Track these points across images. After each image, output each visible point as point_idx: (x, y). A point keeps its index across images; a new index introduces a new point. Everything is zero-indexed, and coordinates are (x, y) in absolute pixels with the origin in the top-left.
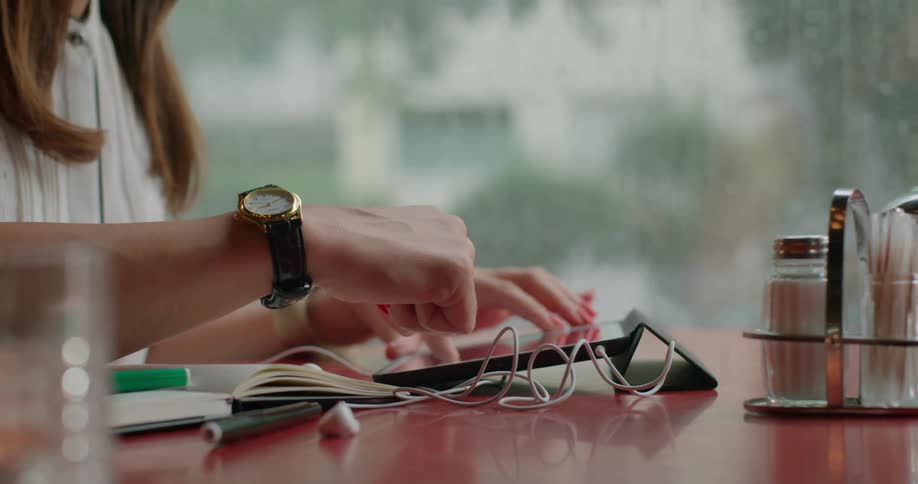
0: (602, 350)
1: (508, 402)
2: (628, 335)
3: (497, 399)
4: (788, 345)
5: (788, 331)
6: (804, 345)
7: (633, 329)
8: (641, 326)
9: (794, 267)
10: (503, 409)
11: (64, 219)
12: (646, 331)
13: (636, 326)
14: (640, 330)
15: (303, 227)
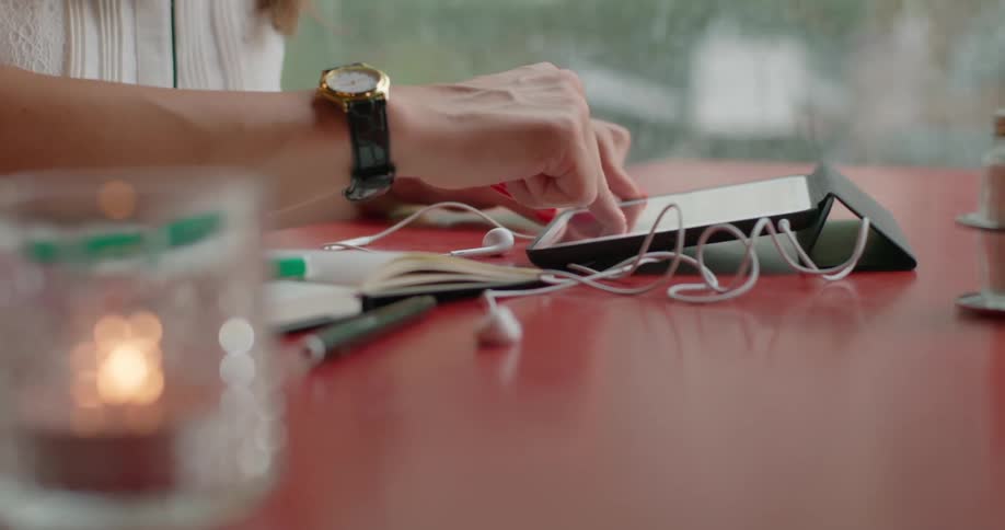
0: (785, 224)
1: (679, 292)
2: (816, 207)
7: (823, 198)
8: (830, 196)
10: (671, 301)
12: (835, 200)
13: (825, 196)
14: (829, 200)
15: (388, 110)
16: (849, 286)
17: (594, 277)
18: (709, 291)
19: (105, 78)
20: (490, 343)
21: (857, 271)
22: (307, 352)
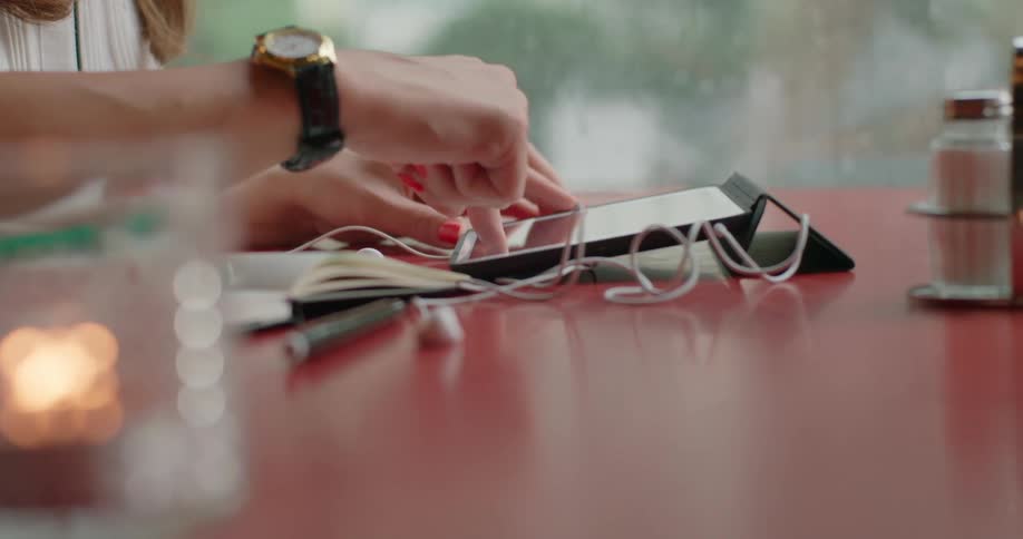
0: (721, 227)
1: (617, 295)
3: (603, 291)
4: (962, 225)
5: (961, 206)
6: (980, 226)
8: (763, 198)
9: (963, 131)
10: (609, 303)
11: (35, 67)
12: (769, 205)
13: (756, 197)
14: (761, 202)
15: (336, 74)
16: (792, 288)
17: (512, 286)
18: (645, 293)
19: (15, 69)
20: (431, 343)
21: (800, 272)
22: (289, 351)
